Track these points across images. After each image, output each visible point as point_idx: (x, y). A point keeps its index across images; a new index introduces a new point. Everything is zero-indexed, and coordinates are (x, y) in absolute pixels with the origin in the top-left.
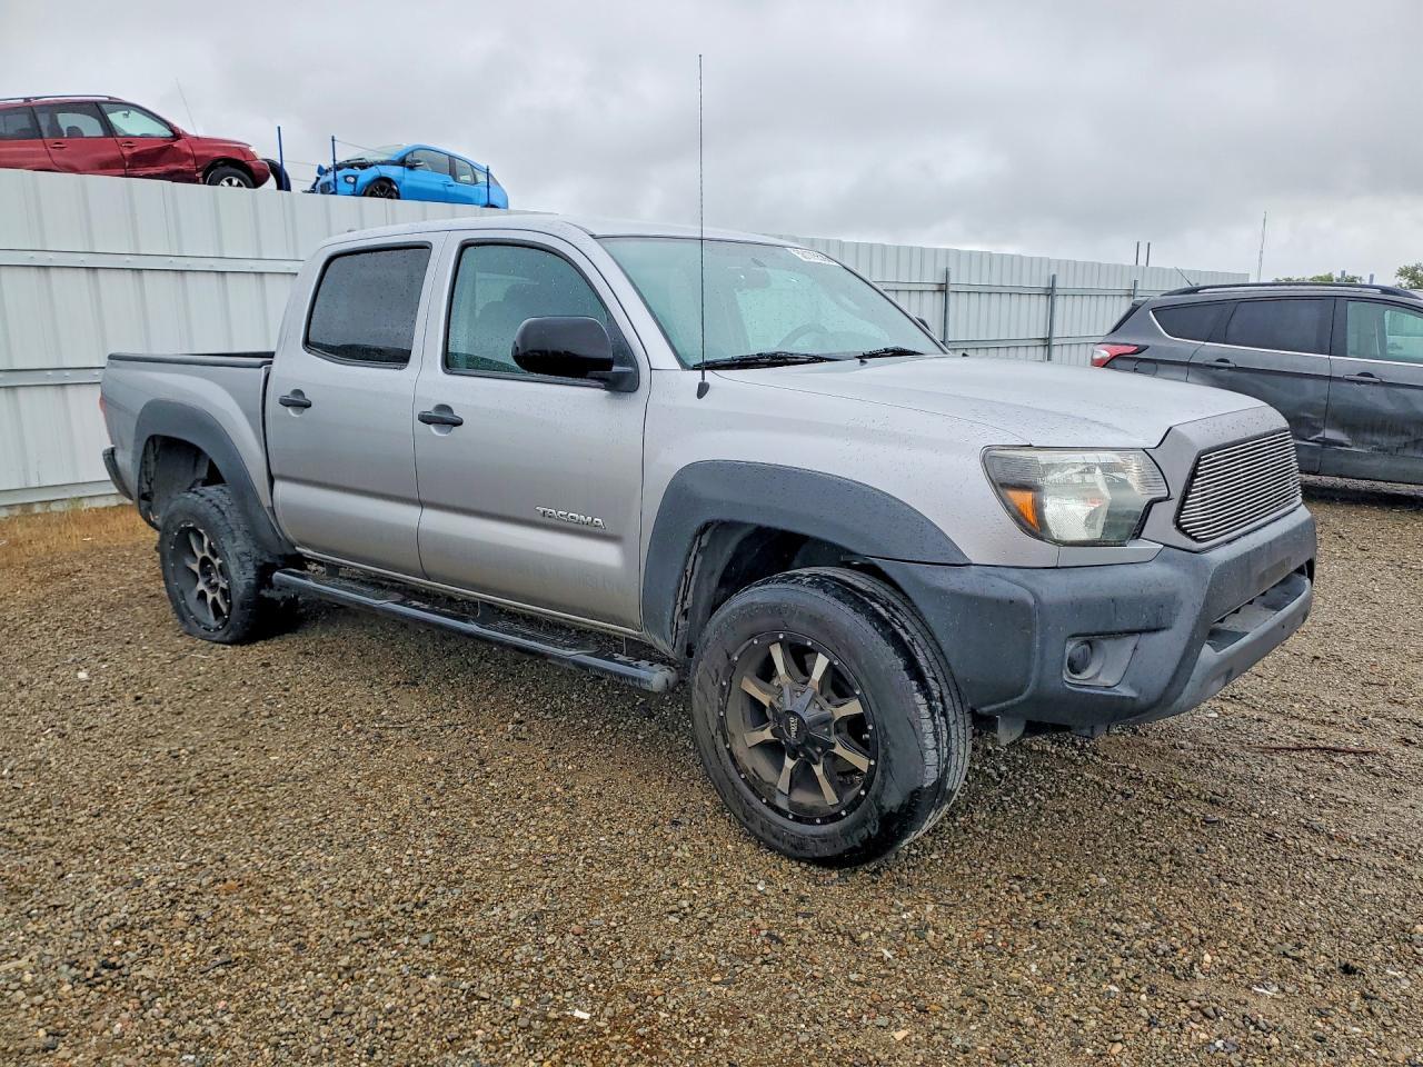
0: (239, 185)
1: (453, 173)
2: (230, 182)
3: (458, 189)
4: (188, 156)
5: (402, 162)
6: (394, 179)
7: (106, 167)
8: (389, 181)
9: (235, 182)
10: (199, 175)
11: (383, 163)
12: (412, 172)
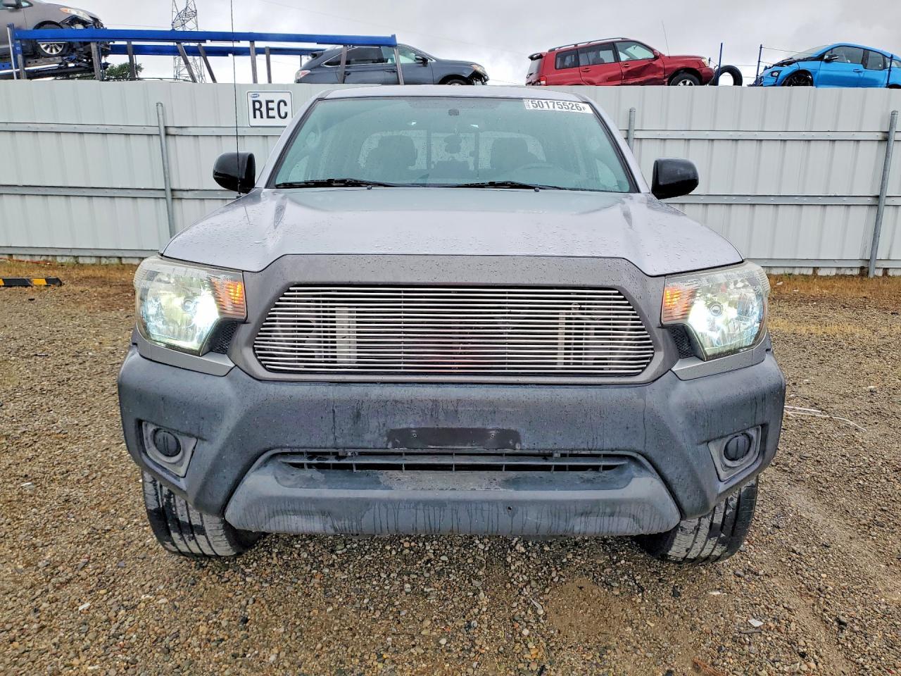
0: (690, 84)
1: (864, 62)
2: (685, 83)
3: (869, 74)
4: (660, 69)
5: (820, 58)
6: (810, 70)
7: (610, 80)
8: (806, 72)
9: (688, 83)
10: (666, 80)
11: (804, 60)
12: (828, 64)
